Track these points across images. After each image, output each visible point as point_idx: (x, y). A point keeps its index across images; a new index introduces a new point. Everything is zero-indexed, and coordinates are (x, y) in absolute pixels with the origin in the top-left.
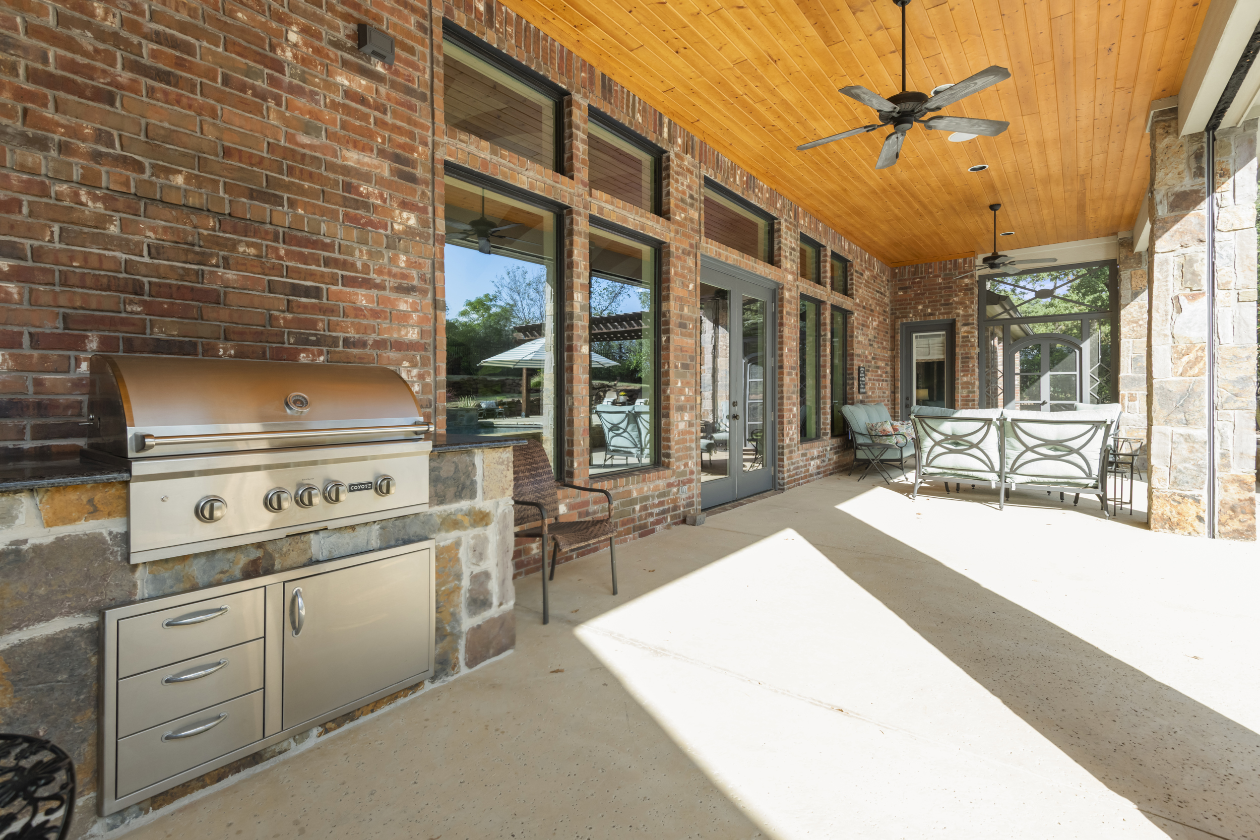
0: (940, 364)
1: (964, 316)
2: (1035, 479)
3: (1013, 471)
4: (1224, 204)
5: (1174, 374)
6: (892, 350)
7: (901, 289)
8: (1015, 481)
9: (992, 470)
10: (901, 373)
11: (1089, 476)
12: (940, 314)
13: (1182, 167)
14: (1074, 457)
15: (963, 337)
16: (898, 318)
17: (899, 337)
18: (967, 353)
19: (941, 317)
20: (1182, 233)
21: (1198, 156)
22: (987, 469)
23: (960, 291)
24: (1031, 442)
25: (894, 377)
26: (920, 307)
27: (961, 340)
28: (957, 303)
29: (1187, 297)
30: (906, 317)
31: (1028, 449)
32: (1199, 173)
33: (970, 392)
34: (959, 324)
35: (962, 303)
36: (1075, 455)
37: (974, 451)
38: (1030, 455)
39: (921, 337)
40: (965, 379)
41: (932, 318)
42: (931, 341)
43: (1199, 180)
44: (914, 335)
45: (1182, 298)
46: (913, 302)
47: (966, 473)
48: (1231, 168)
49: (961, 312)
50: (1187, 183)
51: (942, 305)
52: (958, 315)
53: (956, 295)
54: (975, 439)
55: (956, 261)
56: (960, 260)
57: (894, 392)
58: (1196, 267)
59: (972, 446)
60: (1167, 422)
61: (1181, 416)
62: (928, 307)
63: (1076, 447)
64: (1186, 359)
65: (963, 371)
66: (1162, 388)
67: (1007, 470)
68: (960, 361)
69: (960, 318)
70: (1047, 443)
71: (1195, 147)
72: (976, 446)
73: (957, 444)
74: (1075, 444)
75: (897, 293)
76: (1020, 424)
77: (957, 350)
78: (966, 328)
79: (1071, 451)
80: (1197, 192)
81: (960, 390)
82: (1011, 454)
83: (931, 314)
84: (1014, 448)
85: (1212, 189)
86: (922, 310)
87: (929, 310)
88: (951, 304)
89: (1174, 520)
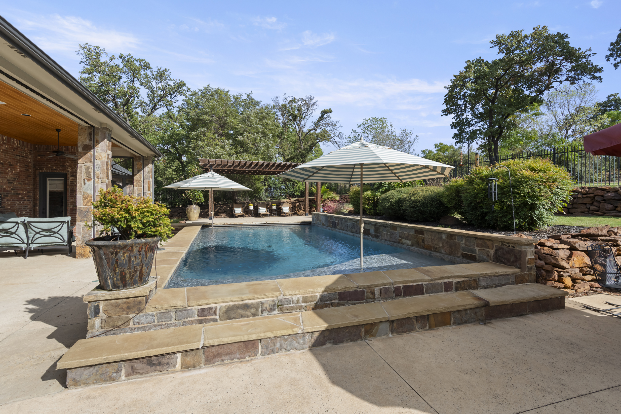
0: (61, 193)
1: (71, 172)
2: (42, 245)
3: (32, 242)
4: (97, 151)
5: (84, 205)
6: (34, 185)
7: (39, 155)
8: (33, 246)
9: (23, 243)
10: (39, 196)
11: (64, 241)
12: (60, 170)
13: (86, 136)
14: (56, 235)
15: (71, 182)
16: (37, 169)
17: (38, 179)
18: (73, 189)
19: (60, 172)
20: (86, 158)
21: (90, 134)
22: (21, 242)
23: (70, 161)
24: (38, 230)
25: (35, 199)
26: (49, 166)
27: (70, 183)
28: (68, 166)
29: (87, 179)
30: (42, 169)
31: (37, 233)
32: (91, 140)
33: (74, 206)
34: (69, 176)
35: (70, 166)
36: (56, 234)
37: (14, 236)
38: (38, 236)
39: (51, 180)
40: (72, 200)
41: (55, 171)
42: (57, 182)
43: (91, 142)
44: (48, 178)
45: (86, 180)
46: (46, 163)
47: (12, 245)
48: (99, 140)
49: (70, 170)
50: (87, 142)
51: (60, 166)
52: (68, 171)
53: (68, 162)
54: (13, 230)
55: (67, 147)
56: (70, 147)
57: (35, 206)
58: (90, 170)
59: (13, 233)
60: (81, 221)
61: (85, 219)
62: (53, 166)
63: (56, 231)
64: (87, 200)
65: (70, 197)
66: (79, 209)
67: (30, 242)
68: (69, 192)
69: (69, 173)
70: (44, 230)
71: (90, 131)
72: (14, 233)
73: (7, 233)
74: (56, 230)
75: (37, 157)
76: (31, 223)
77: (68, 187)
78: (72, 178)
79: (55, 233)
80: (90, 146)
81: (69, 205)
82: (31, 235)
83: (55, 170)
84: (31, 233)
85: (94, 147)
86: (50, 167)
87: (54, 168)
88: (65, 166)
89: (83, 254)
